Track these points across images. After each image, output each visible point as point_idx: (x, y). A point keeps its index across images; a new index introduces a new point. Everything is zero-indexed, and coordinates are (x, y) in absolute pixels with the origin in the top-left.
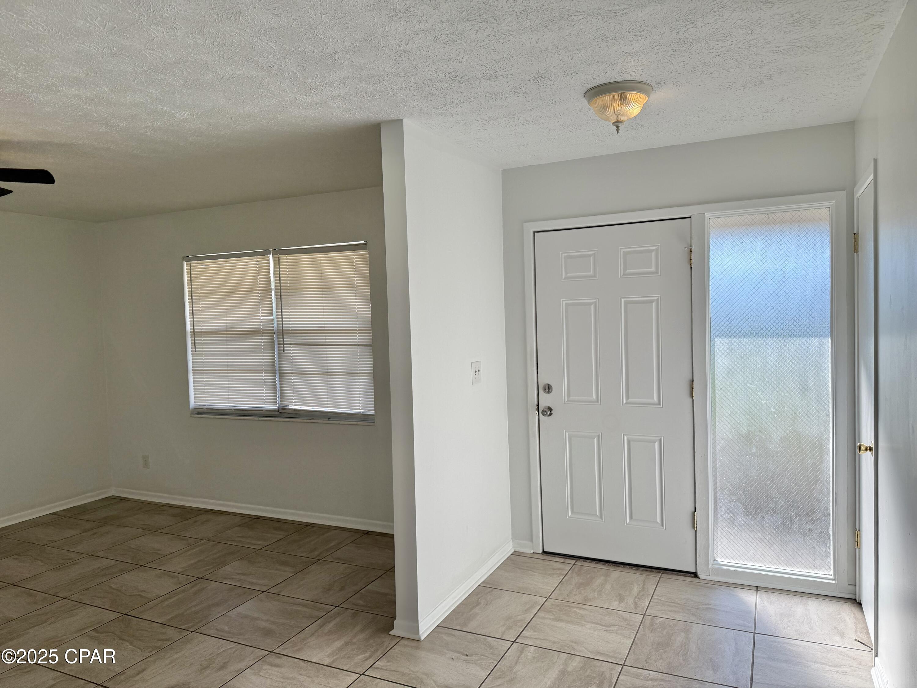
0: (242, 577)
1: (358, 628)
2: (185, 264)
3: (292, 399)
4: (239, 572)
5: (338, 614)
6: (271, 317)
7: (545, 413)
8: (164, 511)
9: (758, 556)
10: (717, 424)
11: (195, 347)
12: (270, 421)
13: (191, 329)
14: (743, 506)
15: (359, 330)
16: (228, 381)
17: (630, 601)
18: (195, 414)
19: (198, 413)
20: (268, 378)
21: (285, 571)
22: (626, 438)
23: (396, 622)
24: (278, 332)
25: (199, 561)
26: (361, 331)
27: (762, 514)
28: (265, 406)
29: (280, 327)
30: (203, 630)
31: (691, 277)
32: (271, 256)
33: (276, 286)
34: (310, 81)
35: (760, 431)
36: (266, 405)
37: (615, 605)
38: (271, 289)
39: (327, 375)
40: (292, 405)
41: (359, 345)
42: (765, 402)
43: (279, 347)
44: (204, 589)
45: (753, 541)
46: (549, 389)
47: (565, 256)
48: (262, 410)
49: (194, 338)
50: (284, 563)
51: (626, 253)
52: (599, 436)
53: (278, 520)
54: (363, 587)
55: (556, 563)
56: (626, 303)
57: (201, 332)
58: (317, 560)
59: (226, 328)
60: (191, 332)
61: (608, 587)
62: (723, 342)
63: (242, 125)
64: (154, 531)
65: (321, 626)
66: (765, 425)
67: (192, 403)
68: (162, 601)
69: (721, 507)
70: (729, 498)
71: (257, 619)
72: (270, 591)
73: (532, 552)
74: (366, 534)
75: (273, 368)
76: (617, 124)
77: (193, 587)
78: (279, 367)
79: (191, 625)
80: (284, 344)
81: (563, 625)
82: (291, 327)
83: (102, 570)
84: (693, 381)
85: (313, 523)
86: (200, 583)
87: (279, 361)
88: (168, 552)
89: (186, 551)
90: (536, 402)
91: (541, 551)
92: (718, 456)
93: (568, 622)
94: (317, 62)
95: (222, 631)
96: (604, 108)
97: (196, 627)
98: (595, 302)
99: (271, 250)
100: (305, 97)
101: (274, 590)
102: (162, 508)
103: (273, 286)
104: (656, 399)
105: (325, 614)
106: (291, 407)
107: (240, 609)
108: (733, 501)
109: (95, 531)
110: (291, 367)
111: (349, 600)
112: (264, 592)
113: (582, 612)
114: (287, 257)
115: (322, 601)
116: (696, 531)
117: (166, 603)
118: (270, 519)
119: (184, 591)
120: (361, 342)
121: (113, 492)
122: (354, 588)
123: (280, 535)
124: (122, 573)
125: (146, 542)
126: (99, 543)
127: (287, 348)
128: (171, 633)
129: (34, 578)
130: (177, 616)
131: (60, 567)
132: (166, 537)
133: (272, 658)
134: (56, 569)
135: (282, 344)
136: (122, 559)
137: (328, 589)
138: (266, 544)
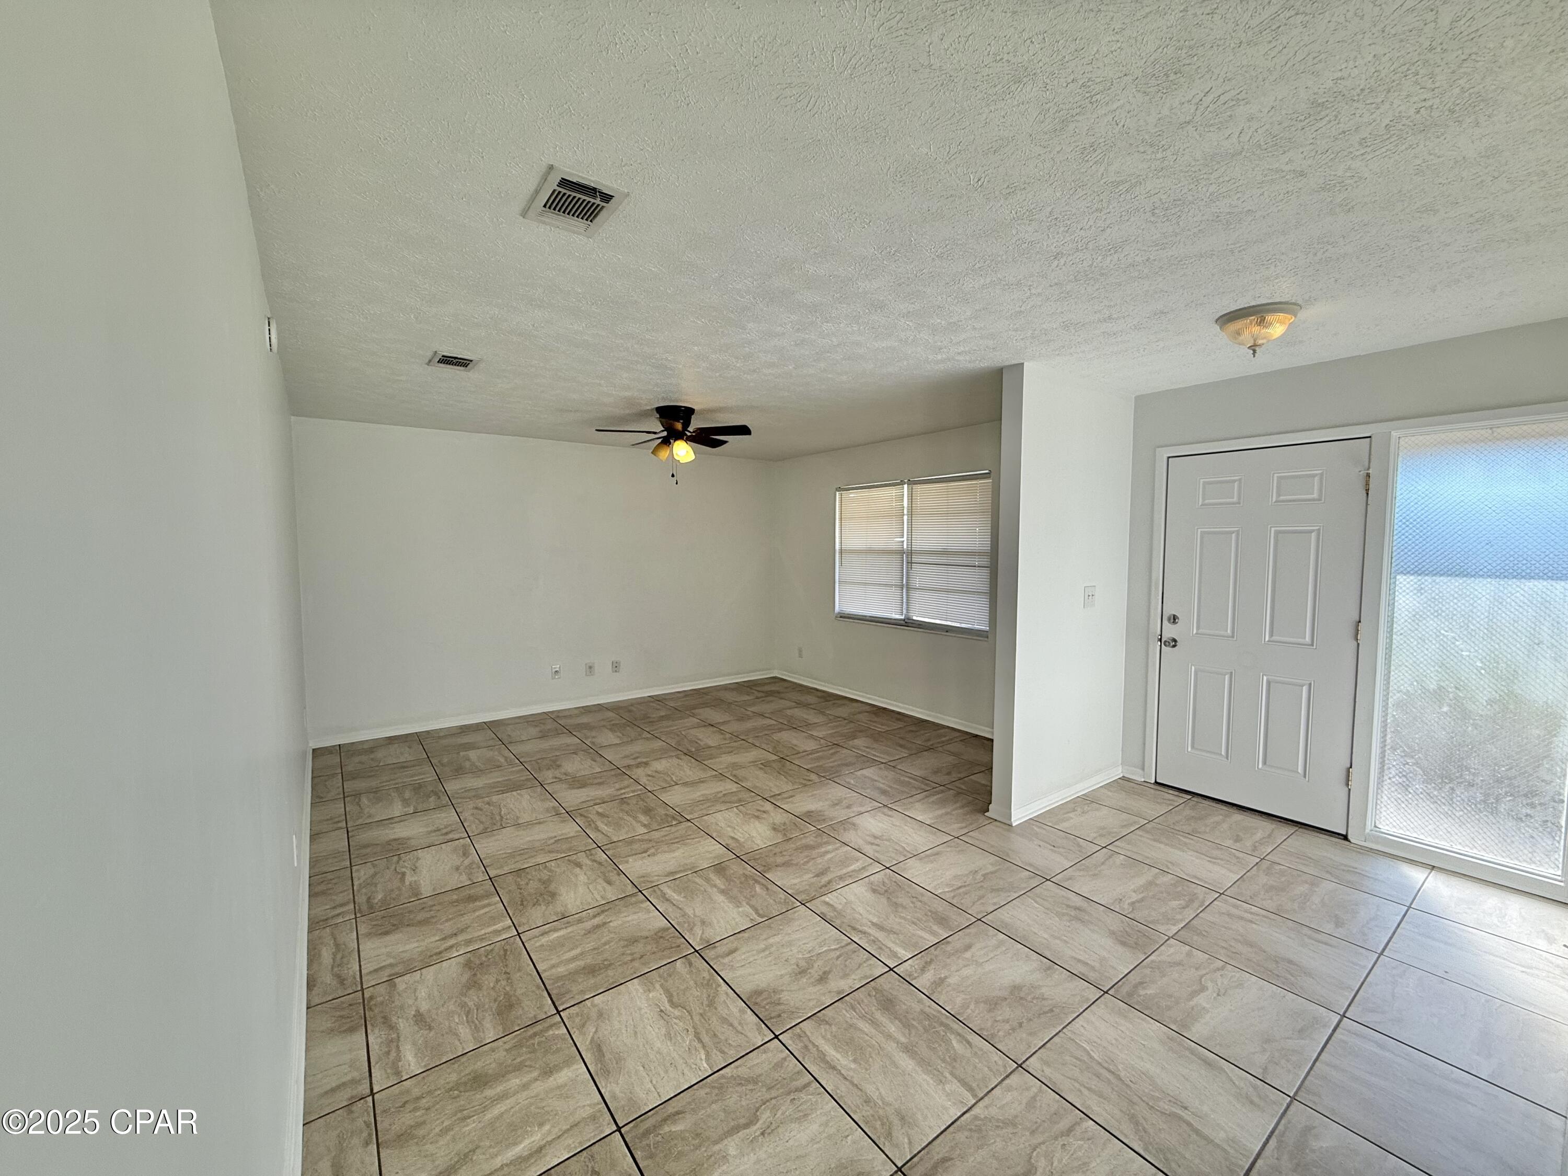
0: (867, 750)
1: (958, 805)
2: (837, 493)
3: (916, 611)
4: (865, 746)
5: (942, 792)
6: (902, 539)
7: (1167, 644)
9: (1441, 833)
10: (1392, 673)
11: (841, 563)
12: (897, 628)
13: (839, 548)
14: (1424, 772)
15: (979, 552)
17: (1249, 844)
18: (839, 618)
19: (841, 617)
20: (896, 592)
21: (902, 752)
22: (1265, 678)
23: (991, 807)
24: (907, 553)
25: (836, 732)
26: (980, 554)
27: (1451, 785)
29: (909, 547)
30: (835, 779)
31: (1367, 504)
32: (906, 486)
33: (908, 511)
35: (1456, 688)
36: (894, 614)
37: (1229, 843)
38: (904, 514)
39: (947, 592)
40: (916, 616)
41: (979, 567)
42: (1468, 653)
43: (907, 565)
44: (838, 752)
45: (1434, 814)
46: (1174, 619)
47: (1204, 482)
48: (890, 619)
49: (842, 555)
50: (902, 746)
51: (1280, 478)
52: (1231, 673)
53: (899, 713)
54: (965, 777)
55: (1169, 795)
56: (1277, 533)
57: (846, 550)
58: (929, 749)
59: (866, 548)
60: (839, 550)
61: (1225, 826)
62: (1408, 580)
64: (806, 706)
65: (927, 797)
66: (1466, 681)
67: (837, 609)
68: (808, 755)
69: (1389, 768)
70: (1402, 760)
71: (876, 781)
72: (889, 764)
73: (1143, 780)
75: (901, 584)
76: (1254, 349)
77: (830, 749)
78: (907, 583)
79: (827, 774)
80: (912, 563)
81: (1162, 846)
82: (919, 548)
83: (769, 726)
84: (1360, 622)
86: (835, 748)
87: (907, 577)
88: (814, 722)
89: (827, 724)
90: (1159, 632)
91: (1153, 781)
92: (1390, 710)
93: (1166, 845)
95: (849, 783)
96: (1238, 333)
97: (831, 777)
98: (1238, 531)
99: (906, 481)
101: (892, 764)
103: (905, 512)
104: (1308, 639)
105: (931, 789)
106: (915, 618)
107: (864, 772)
108: (1408, 764)
109: (763, 699)
110: (917, 583)
111: (953, 783)
112: (883, 763)
113: (1187, 841)
114: (919, 486)
115: (931, 779)
116: (1350, 790)
117: (811, 756)
118: (893, 711)
119: (823, 751)
120: (980, 564)
121: (776, 674)
122: (959, 775)
123: (901, 724)
124: (780, 730)
125: (798, 713)
126: (766, 708)
127: (914, 566)
128: (813, 777)
129: (724, 723)
130: (817, 766)
131: (741, 719)
132: (813, 711)
133: (886, 810)
134: (738, 720)
135: (910, 563)
136: (781, 721)
137: (936, 772)
138: (888, 729)
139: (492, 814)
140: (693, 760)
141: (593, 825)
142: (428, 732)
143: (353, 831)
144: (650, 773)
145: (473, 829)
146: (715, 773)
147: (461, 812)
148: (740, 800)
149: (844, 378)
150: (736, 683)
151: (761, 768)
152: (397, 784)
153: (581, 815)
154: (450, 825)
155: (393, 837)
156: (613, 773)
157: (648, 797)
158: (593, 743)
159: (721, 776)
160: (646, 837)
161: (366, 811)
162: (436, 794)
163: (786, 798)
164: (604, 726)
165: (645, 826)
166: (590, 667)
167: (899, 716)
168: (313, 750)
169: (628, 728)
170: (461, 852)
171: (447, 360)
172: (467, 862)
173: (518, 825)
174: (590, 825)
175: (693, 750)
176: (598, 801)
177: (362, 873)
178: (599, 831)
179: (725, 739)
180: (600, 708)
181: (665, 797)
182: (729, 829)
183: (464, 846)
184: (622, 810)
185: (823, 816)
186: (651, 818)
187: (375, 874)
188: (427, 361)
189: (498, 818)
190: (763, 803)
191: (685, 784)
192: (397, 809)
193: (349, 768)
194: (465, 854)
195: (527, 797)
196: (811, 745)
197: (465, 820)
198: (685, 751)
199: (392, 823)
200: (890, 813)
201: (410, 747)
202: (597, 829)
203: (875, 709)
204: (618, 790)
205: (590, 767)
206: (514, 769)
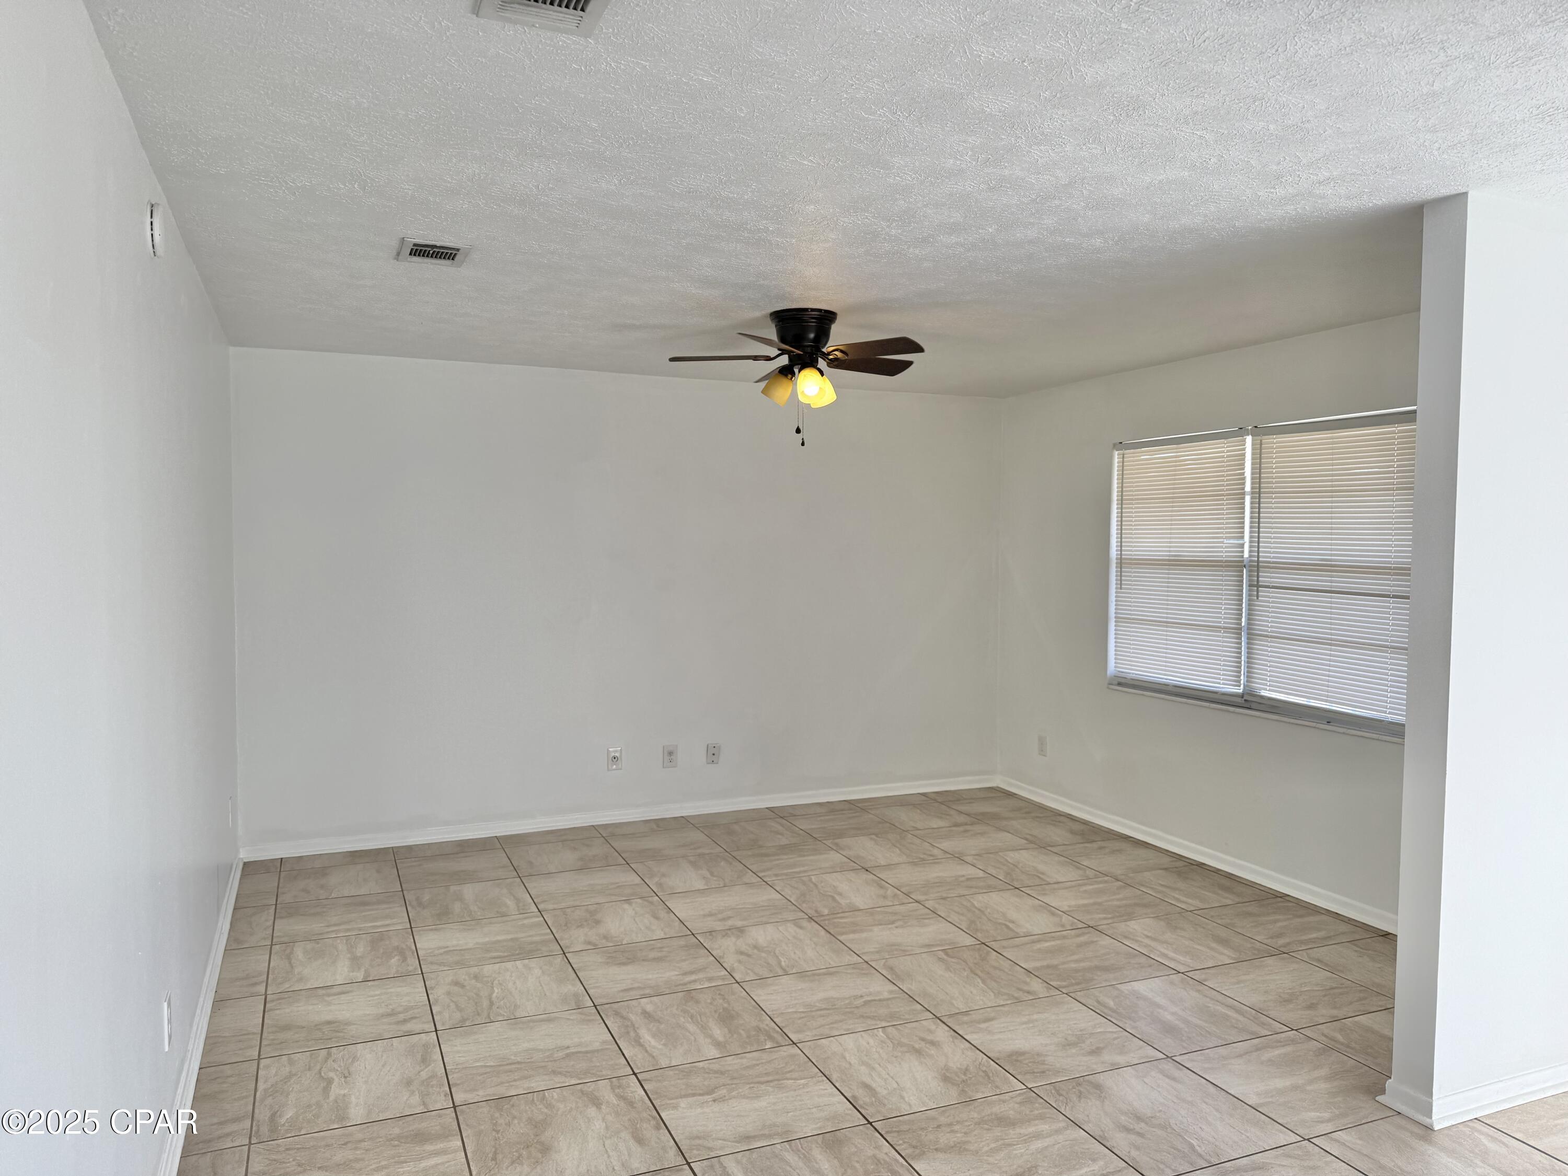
0: (1153, 944)
1: (1323, 1072)
2: (1116, 452)
3: (1266, 680)
4: (1150, 934)
5: (1293, 1041)
6: (1241, 542)
8: (1059, 822)
11: (1121, 583)
12: (1228, 711)
13: (1117, 555)
15: (1395, 569)
16: (1166, 640)
18: (1115, 685)
19: (1119, 684)
20: (1229, 641)
21: (1222, 954)
23: (1388, 1083)
24: (1251, 566)
25: (1095, 904)
26: (1397, 571)
28: (1222, 686)
29: (1254, 556)
30: (1079, 995)
32: (1248, 439)
33: (1252, 488)
34: (1275, 167)
36: (1223, 684)
38: (1244, 494)
39: (1330, 644)
40: (1266, 689)
41: (1394, 597)
43: (1250, 590)
44: (1092, 942)
48: (1216, 693)
49: (1121, 568)
50: (1224, 942)
53: (1229, 876)
54: (1350, 1015)
57: (1131, 559)
58: (1280, 953)
59: (1169, 556)
60: (1117, 559)
63: (1183, 244)
64: (1043, 846)
65: (1258, 1049)
67: (1112, 667)
68: (1033, 942)
71: (1160, 1007)
72: (1190, 974)
74: (1382, 936)
75: (1237, 624)
77: (1078, 936)
78: (1249, 624)
79: (1064, 984)
80: (1258, 586)
82: (1274, 557)
83: (968, 879)
85: (1289, 895)
86: (1088, 933)
87: (1249, 614)
88: (1055, 880)
89: (1080, 885)
94: (1279, 141)
95: (1105, 1005)
97: (1071, 989)
99: (1250, 428)
100: (1272, 190)
101: (1197, 975)
102: (1058, 817)
103: (1248, 488)
105: (1270, 1034)
106: (1264, 693)
107: (1139, 986)
109: (968, 827)
110: (1267, 626)
111: (1319, 1026)
112: (1179, 972)
114: (1274, 439)
115: (1272, 1014)
117: (1038, 946)
118: (1217, 871)
119: (1064, 937)
120: (1398, 591)
121: (998, 782)
122: (1335, 1012)
123: (1228, 899)
124: (990, 889)
125: (1028, 858)
126: (970, 845)
127: (1263, 592)
128: (1036, 985)
129: (888, 867)
130: (1048, 967)
131: (919, 862)
132: (1057, 858)
133: (1168, 1066)
134: (914, 864)
135: (1255, 586)
136: (993, 872)
137: (1287, 1000)
138: (1201, 906)
139: (477, 995)
140: (823, 932)
141: (632, 1034)
142: (409, 848)
143: (273, 1001)
144: (744, 948)
145: (444, 1018)
146: (856, 959)
147: (432, 988)
148: (892, 1016)
149: (1098, 242)
150: (924, 794)
151: (940, 959)
152: (348, 930)
153: (617, 1013)
154: (412, 1008)
155: (329, 1017)
156: (682, 942)
157: (733, 994)
158: (660, 885)
159: (866, 967)
160: (715, 1067)
161: (296, 971)
162: (402, 953)
163: (979, 1022)
164: (684, 857)
165: (717, 1044)
166: (670, 753)
167: (1227, 883)
168: (245, 864)
169: (723, 863)
170: (419, 1057)
171: (421, 251)
172: (424, 1075)
173: (513, 1020)
174: (628, 1033)
175: (826, 912)
176: (647, 991)
177: (273, 1071)
178: (641, 1045)
179: (885, 897)
180: (684, 822)
181: (760, 995)
182: (863, 1068)
183: (426, 1046)
184: (685, 1011)
185: (1043, 1063)
186: (730, 1031)
187: (291, 1075)
188: (395, 253)
189: (485, 1003)
190: (933, 1027)
191: (802, 975)
192: (341, 972)
193: (286, 898)
194: (425, 1061)
195: (537, 972)
196: (1040, 923)
197: (437, 1001)
198: (811, 913)
199: (329, 995)
200: (1177, 1073)
201: (378, 871)
202: (638, 1042)
203: (1180, 864)
204: (685, 974)
205: (648, 928)
206: (526, 922)
